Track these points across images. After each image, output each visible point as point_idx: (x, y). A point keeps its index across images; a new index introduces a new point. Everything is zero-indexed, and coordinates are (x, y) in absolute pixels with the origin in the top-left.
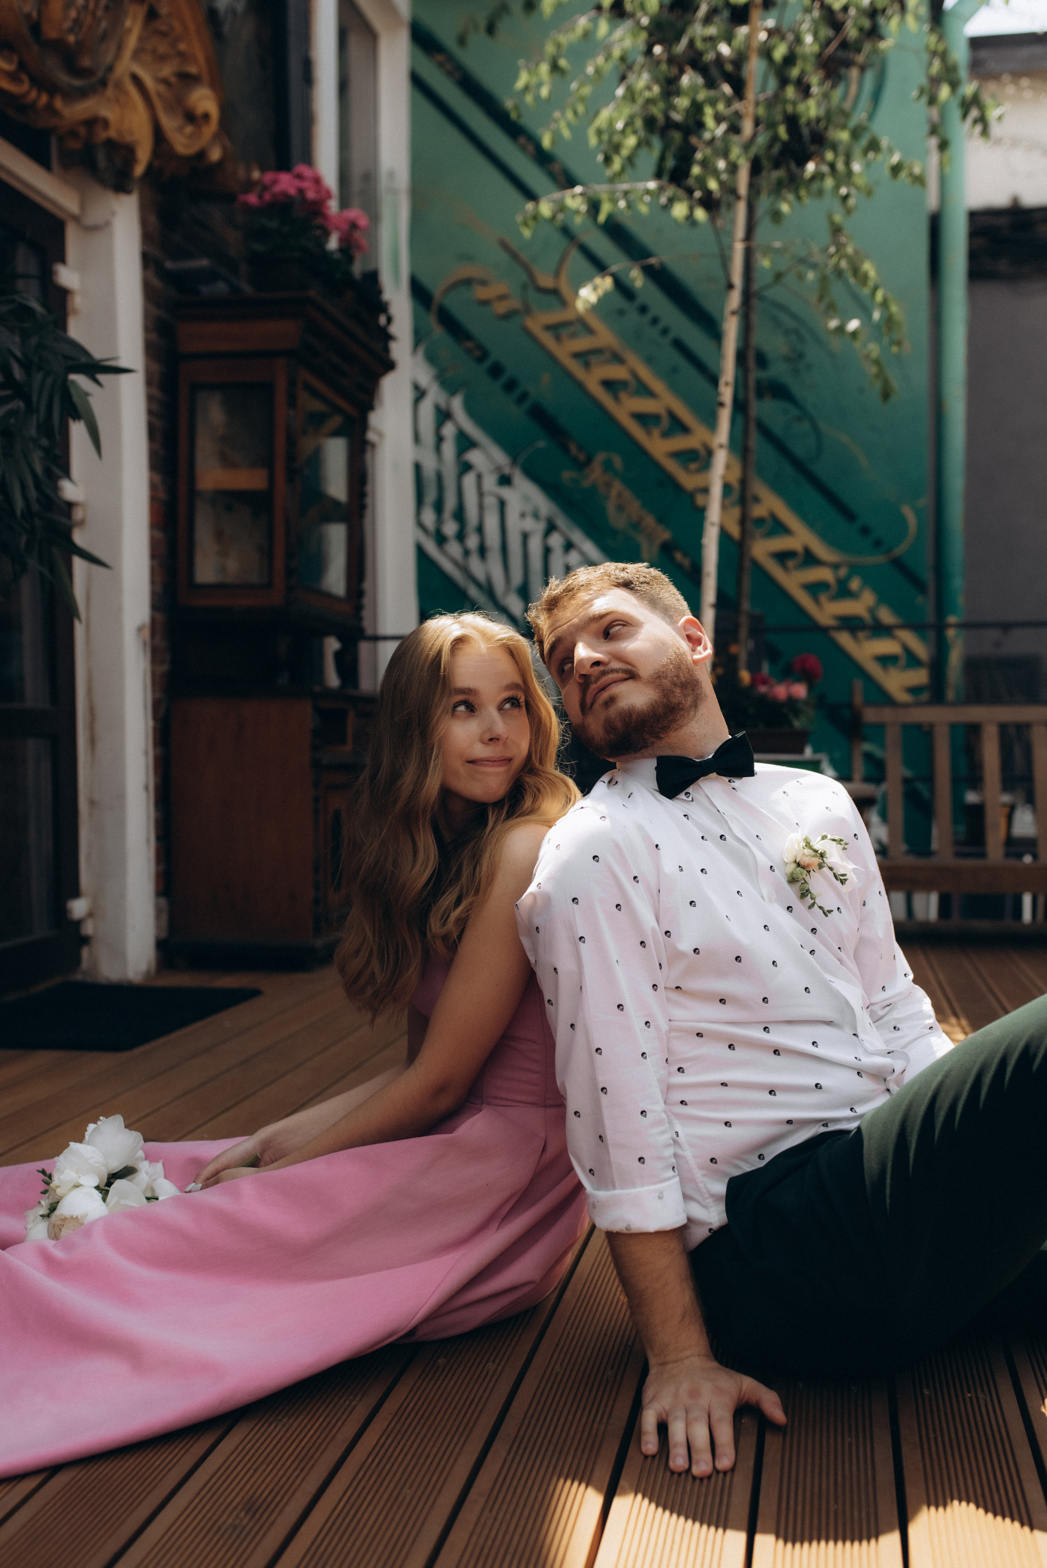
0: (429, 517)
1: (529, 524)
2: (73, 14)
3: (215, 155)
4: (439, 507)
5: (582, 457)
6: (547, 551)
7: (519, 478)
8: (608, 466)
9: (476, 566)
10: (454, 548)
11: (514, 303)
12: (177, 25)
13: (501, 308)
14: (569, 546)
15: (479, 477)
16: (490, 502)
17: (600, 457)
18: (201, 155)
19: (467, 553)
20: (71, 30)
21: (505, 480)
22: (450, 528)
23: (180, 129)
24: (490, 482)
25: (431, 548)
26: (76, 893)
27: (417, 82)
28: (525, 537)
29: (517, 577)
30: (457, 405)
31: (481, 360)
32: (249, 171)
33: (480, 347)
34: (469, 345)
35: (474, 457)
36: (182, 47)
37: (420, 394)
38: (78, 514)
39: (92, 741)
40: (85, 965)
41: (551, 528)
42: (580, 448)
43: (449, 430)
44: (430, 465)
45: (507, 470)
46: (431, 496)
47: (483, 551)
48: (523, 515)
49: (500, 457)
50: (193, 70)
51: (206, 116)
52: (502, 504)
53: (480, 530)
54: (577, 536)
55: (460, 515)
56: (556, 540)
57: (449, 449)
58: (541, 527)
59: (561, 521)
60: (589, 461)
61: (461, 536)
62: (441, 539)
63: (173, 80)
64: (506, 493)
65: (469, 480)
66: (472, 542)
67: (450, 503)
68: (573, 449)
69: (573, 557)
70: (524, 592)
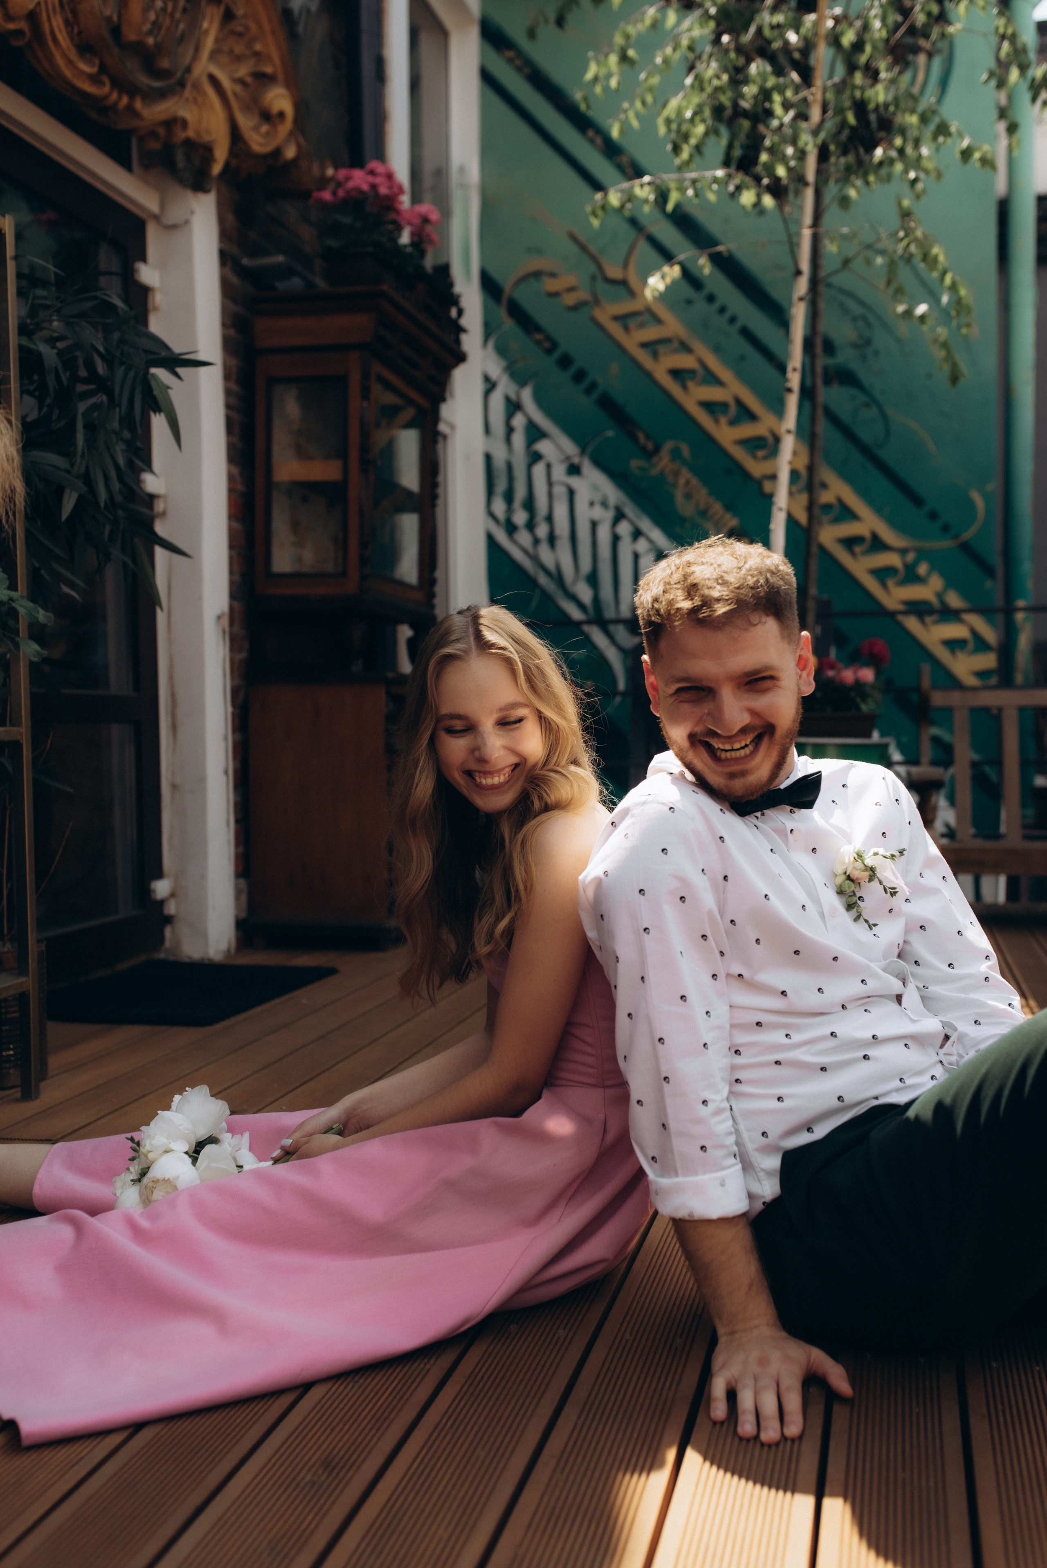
0: (499, 507)
1: (598, 513)
2: (152, 16)
3: (290, 153)
4: (509, 497)
5: (650, 446)
6: (616, 539)
7: (588, 468)
8: (676, 454)
9: (546, 555)
10: (524, 538)
11: (583, 295)
12: (253, 26)
13: (570, 299)
14: (637, 534)
15: (549, 466)
16: (559, 491)
17: (668, 446)
18: (277, 153)
19: (536, 541)
20: (150, 32)
21: (574, 470)
22: (520, 517)
23: (256, 129)
24: (559, 472)
25: (501, 537)
26: (159, 874)
27: (487, 77)
28: (594, 525)
29: (586, 565)
30: (527, 396)
31: (549, 352)
32: (323, 169)
33: (549, 338)
34: (539, 336)
35: (544, 447)
36: (258, 47)
37: (490, 385)
38: (159, 506)
39: (174, 727)
40: (167, 944)
41: (619, 516)
42: (648, 437)
43: (519, 421)
44: (500, 455)
45: (576, 460)
46: (501, 486)
47: (552, 539)
48: (592, 504)
49: (569, 447)
50: (269, 70)
51: (281, 115)
52: (571, 493)
53: (550, 519)
54: (646, 525)
55: (529, 504)
56: (624, 528)
57: (519, 439)
58: (610, 515)
59: (629, 510)
60: (657, 449)
61: (531, 526)
62: (511, 528)
63: (249, 80)
64: (575, 482)
65: (539, 470)
66: (542, 531)
67: (520, 493)
68: (641, 437)
69: (642, 545)
70: (593, 579)
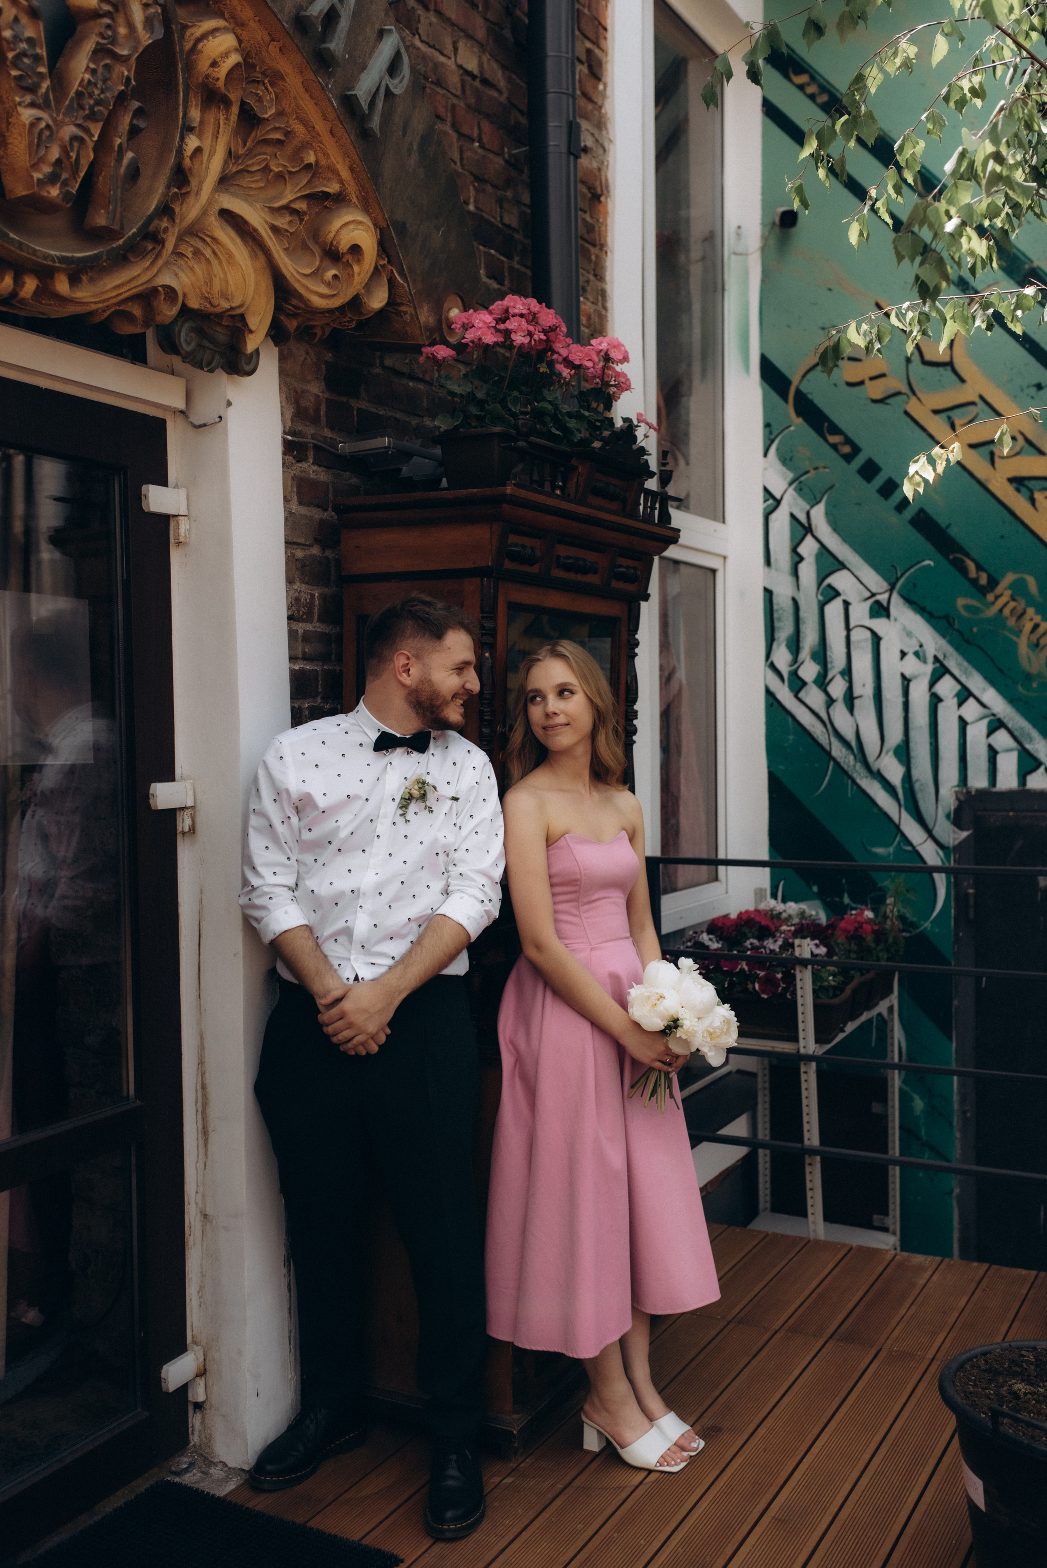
0: (782, 657)
1: (911, 666)
2: (55, 153)
3: (378, 300)
4: (795, 645)
5: (984, 580)
6: (935, 700)
7: (898, 607)
8: (1019, 590)
9: (841, 717)
10: (814, 696)
11: (895, 383)
12: (299, 128)
13: (876, 390)
14: (965, 695)
15: (846, 604)
16: (860, 636)
17: (1009, 578)
18: (355, 303)
19: (830, 701)
20: (53, 179)
21: (880, 610)
22: (809, 671)
23: (316, 274)
24: (860, 613)
25: (784, 695)
28: (906, 681)
29: (895, 736)
30: (819, 514)
31: (848, 458)
32: (439, 309)
33: (848, 441)
34: (834, 439)
35: (840, 580)
36: (311, 158)
37: (772, 502)
38: (184, 822)
39: (205, 1132)
41: (941, 671)
42: (979, 568)
43: (808, 547)
44: (784, 591)
45: (883, 598)
46: (785, 631)
47: (850, 700)
48: (903, 654)
49: (875, 581)
50: (333, 188)
51: (356, 249)
52: (876, 639)
53: (847, 672)
54: (976, 683)
55: (821, 655)
56: (946, 687)
57: (808, 571)
58: (929, 668)
59: (954, 662)
60: (993, 583)
61: (822, 682)
62: (797, 684)
63: (302, 206)
64: (880, 625)
65: (834, 610)
66: (837, 688)
67: (810, 639)
68: (971, 566)
69: (971, 710)
70: (904, 753)
